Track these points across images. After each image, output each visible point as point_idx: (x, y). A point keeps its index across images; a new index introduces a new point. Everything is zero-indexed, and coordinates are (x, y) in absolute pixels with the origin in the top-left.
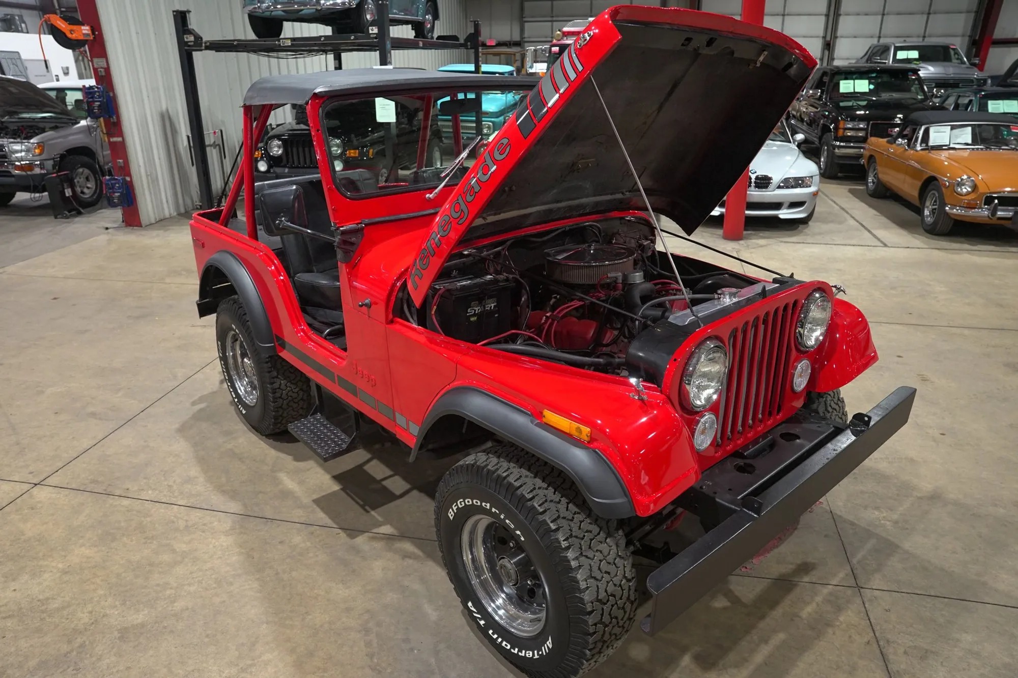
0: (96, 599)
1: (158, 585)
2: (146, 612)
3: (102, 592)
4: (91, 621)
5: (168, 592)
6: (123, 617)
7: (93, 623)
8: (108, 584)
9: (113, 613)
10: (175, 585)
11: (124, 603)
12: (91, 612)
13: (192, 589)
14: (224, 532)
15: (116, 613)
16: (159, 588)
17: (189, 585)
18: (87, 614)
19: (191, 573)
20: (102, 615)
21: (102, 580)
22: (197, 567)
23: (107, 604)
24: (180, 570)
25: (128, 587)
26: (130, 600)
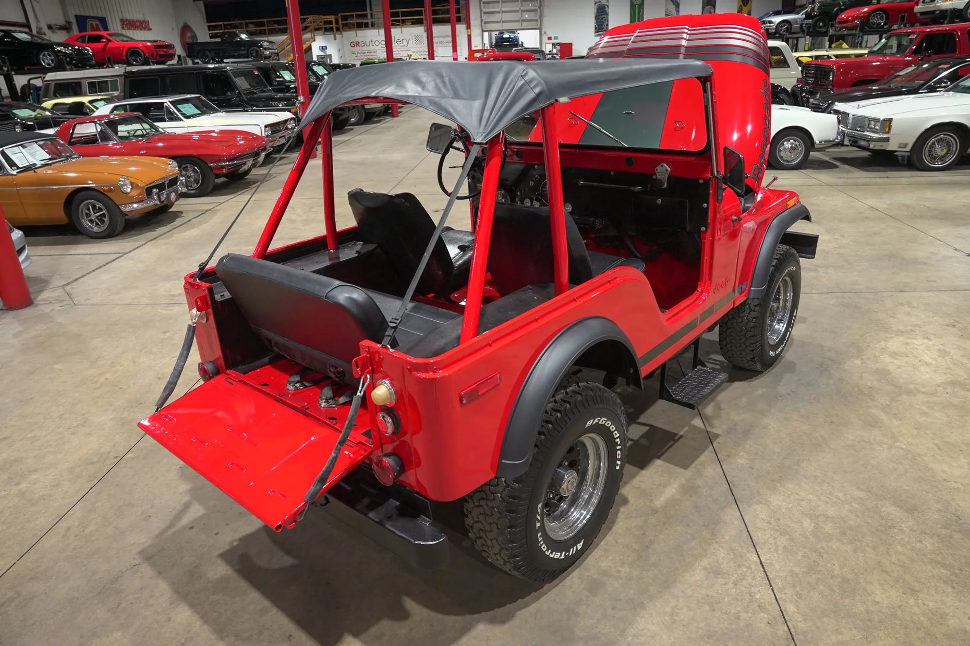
0: (909, 547)
1: (857, 516)
2: (884, 509)
3: (900, 548)
4: (926, 536)
5: (856, 506)
6: (901, 519)
7: (925, 534)
8: (888, 549)
9: (906, 527)
10: (847, 506)
11: (892, 527)
12: (920, 541)
13: (840, 495)
14: (768, 506)
15: (903, 525)
16: (859, 514)
17: (838, 498)
18: (924, 542)
19: (827, 503)
20: (914, 533)
21: (890, 555)
22: (819, 503)
23: (903, 537)
24: (832, 512)
25: (877, 533)
26: (886, 524)
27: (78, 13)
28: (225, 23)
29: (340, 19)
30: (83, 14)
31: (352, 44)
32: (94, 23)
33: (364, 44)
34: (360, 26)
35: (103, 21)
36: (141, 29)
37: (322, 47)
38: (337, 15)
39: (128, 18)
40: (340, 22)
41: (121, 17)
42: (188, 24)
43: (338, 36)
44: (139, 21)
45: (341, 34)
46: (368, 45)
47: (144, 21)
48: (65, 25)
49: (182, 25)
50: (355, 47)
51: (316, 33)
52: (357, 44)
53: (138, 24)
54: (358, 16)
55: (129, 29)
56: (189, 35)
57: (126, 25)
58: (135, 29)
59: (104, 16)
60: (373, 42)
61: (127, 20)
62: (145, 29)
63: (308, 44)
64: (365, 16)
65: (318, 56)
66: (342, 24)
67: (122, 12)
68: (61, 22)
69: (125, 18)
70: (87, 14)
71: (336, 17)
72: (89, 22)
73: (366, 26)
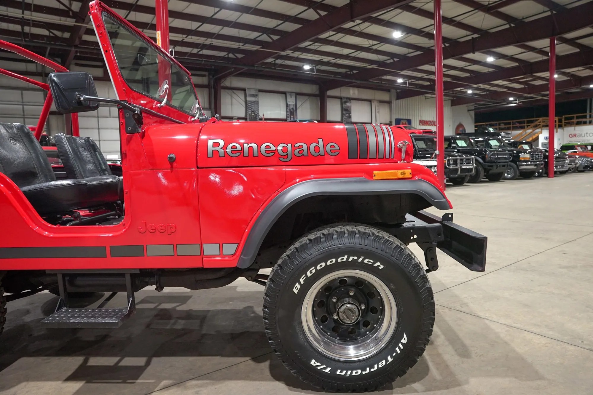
27: (397, 117)
28: (487, 123)
29: (563, 119)
30: (400, 118)
31: (571, 136)
32: (404, 122)
33: (580, 135)
34: (579, 124)
35: (409, 122)
36: (430, 125)
37: (546, 137)
38: (562, 117)
39: (424, 119)
40: (563, 121)
41: (420, 119)
42: (462, 123)
43: (559, 130)
44: (430, 121)
45: (563, 129)
46: (583, 135)
47: (433, 121)
48: (389, 124)
49: (457, 124)
50: (573, 138)
51: (543, 128)
52: (575, 135)
53: (429, 123)
54: (578, 117)
55: (423, 125)
56: (461, 129)
57: (422, 124)
58: (426, 125)
59: (411, 118)
60: (588, 135)
61: (423, 121)
62: (432, 125)
63: (536, 135)
64: (585, 117)
65: (542, 143)
66: (565, 123)
67: (421, 117)
68: (388, 122)
69: (422, 119)
70: (402, 118)
71: (560, 118)
72: (402, 122)
73: (585, 123)
